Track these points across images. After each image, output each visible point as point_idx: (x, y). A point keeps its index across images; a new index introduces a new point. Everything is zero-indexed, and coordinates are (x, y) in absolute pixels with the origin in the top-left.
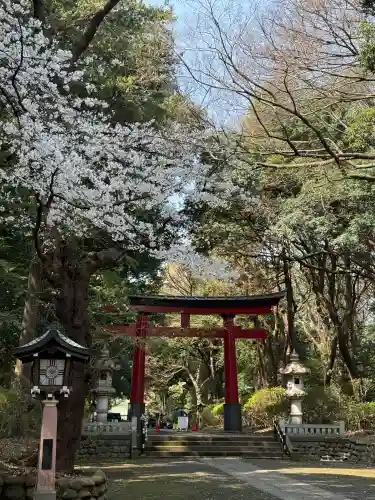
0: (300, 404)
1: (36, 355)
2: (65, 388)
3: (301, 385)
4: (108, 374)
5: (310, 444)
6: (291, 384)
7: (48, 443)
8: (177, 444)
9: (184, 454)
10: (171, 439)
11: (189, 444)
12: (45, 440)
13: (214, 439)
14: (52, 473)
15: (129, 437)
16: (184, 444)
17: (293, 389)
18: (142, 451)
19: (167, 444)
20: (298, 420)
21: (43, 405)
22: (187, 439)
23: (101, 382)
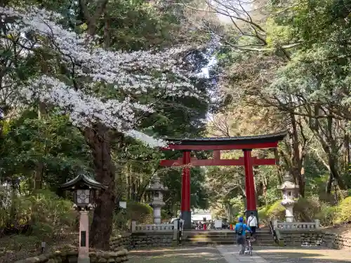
0: (292, 209)
1: (73, 188)
2: (90, 205)
3: (292, 196)
4: (159, 192)
5: (294, 235)
6: (285, 196)
7: (84, 233)
8: (203, 237)
9: (207, 243)
10: (200, 234)
11: (211, 237)
12: (82, 232)
13: (228, 233)
14: (86, 248)
15: (171, 234)
16: (208, 237)
17: (287, 199)
18: (180, 242)
19: (197, 237)
20: (290, 220)
21: (80, 214)
22: (211, 234)
23: (155, 198)
